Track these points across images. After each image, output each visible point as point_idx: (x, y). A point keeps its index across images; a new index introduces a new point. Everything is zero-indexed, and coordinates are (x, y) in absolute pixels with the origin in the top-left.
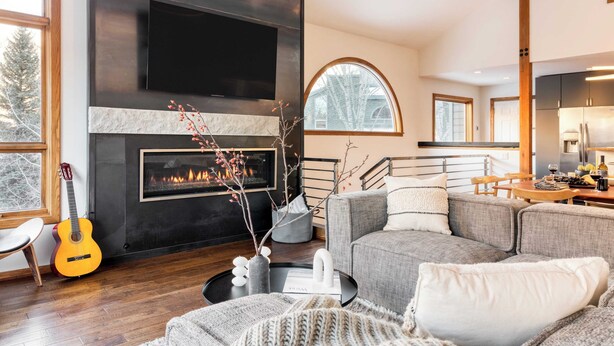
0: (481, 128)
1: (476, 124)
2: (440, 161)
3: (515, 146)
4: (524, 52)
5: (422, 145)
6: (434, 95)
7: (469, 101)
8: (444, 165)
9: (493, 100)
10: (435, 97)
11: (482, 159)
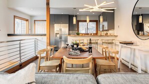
0: (31, 30)
1: (30, 28)
2: (18, 42)
3: (45, 35)
4: (48, 4)
5: (9, 35)
6: (14, 16)
7: (27, 20)
8: (20, 44)
9: (35, 21)
10: (15, 17)
11: (34, 40)
